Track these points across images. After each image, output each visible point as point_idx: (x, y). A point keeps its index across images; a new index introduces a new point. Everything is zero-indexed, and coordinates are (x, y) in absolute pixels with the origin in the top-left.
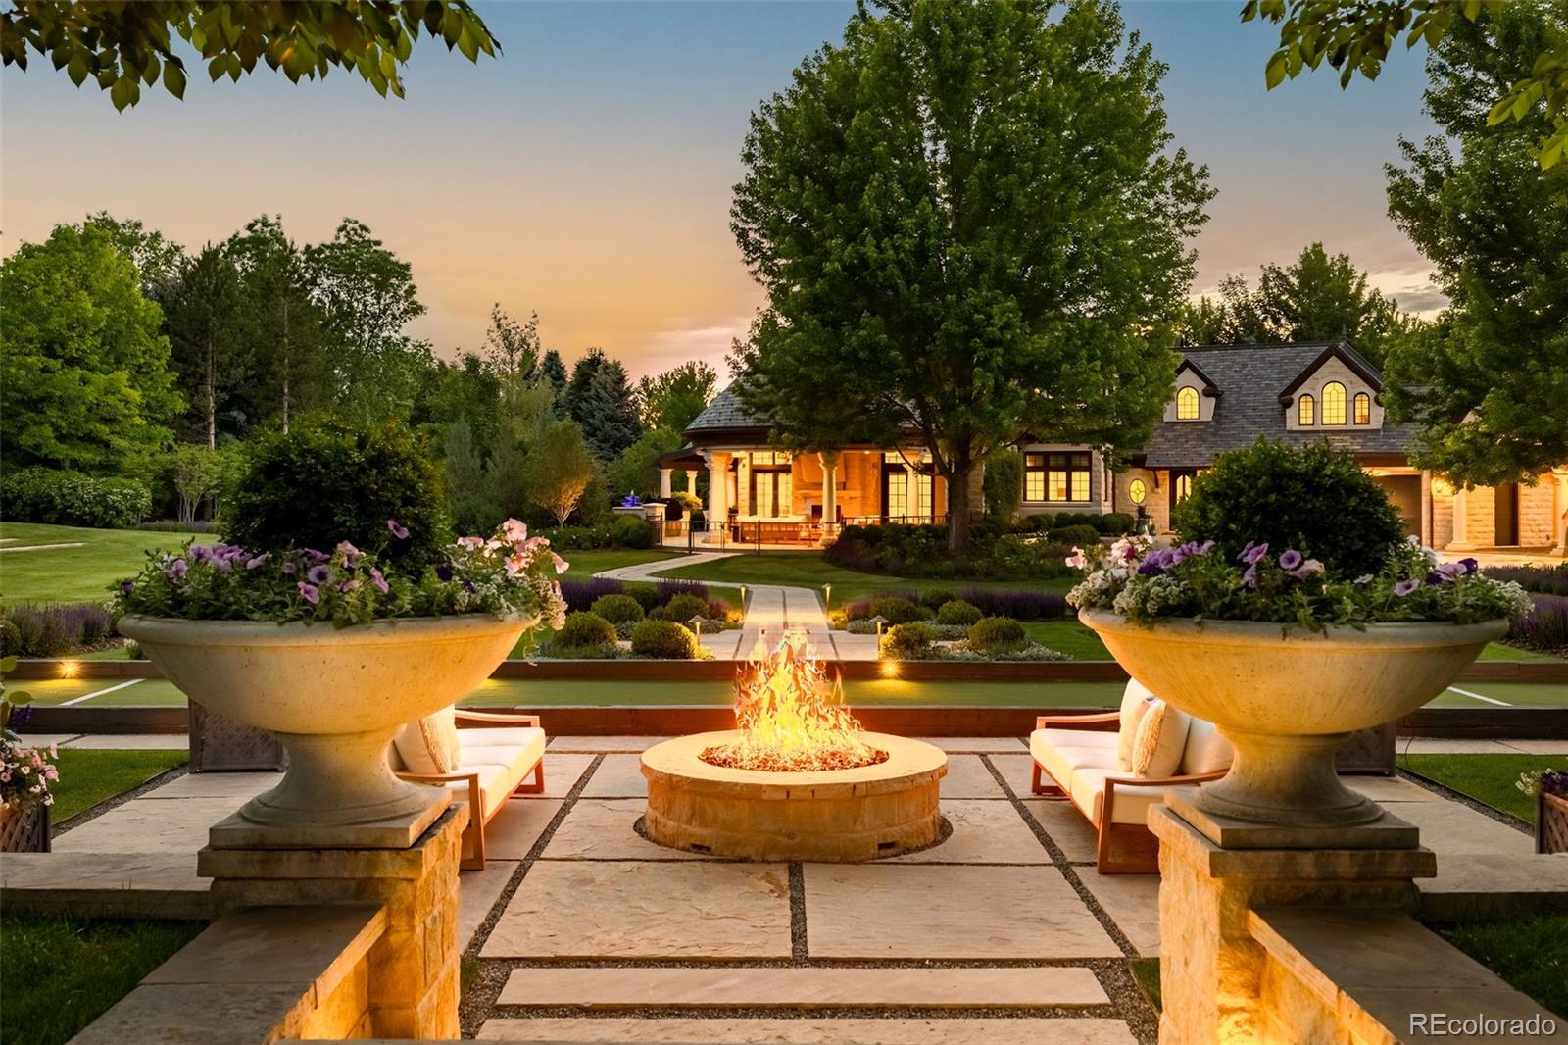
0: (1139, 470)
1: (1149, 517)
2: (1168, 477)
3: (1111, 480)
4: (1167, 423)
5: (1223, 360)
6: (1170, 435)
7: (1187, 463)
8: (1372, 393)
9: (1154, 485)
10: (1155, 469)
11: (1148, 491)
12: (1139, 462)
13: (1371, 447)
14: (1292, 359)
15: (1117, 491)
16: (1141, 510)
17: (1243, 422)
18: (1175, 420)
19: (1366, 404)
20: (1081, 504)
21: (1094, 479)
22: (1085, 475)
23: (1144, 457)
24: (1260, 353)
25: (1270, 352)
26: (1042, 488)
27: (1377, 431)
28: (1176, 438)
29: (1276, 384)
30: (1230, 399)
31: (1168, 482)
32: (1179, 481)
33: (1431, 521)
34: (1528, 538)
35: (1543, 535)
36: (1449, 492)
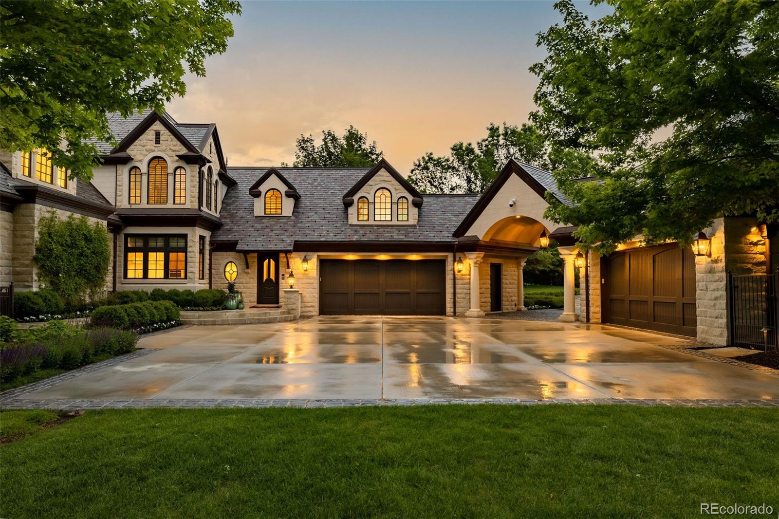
0: (233, 254)
1: (237, 292)
2: (256, 260)
3: (207, 261)
4: (257, 217)
5: (299, 176)
6: (258, 226)
7: (272, 247)
8: (410, 198)
9: (245, 266)
10: (246, 253)
11: (240, 271)
12: (230, 247)
13: (412, 237)
14: (349, 177)
15: (213, 271)
16: (231, 287)
17: (316, 218)
18: (263, 214)
19: (405, 206)
20: (177, 281)
21: (189, 260)
22: (182, 255)
23: (236, 243)
24: (326, 172)
25: (333, 172)
26: (141, 267)
27: (414, 226)
28: (263, 229)
29: (338, 192)
30: (305, 201)
31: (256, 264)
32: (266, 263)
33: (454, 293)
34: (507, 306)
35: (513, 303)
36: (467, 273)
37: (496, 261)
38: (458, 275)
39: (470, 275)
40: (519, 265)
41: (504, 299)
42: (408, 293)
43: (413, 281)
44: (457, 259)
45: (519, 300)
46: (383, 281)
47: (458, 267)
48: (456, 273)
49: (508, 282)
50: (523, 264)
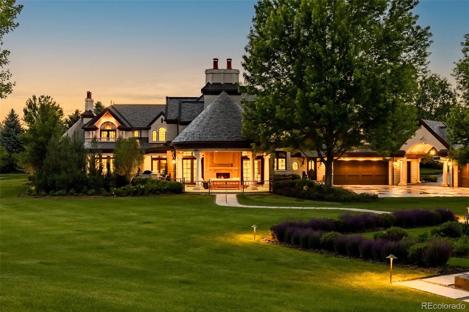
0: (296, 158)
2: (306, 161)
9: (302, 164)
11: (299, 166)
20: (282, 171)
21: (287, 162)
22: (284, 160)
31: (306, 163)
32: (310, 163)
33: (393, 176)
34: (413, 181)
35: (415, 179)
36: (399, 166)
37: (409, 160)
38: (395, 167)
39: (400, 167)
40: (418, 161)
41: (412, 177)
42: (372, 175)
43: (374, 170)
44: (395, 160)
45: (417, 178)
46: (361, 170)
47: (395, 164)
48: (394, 166)
49: (413, 169)
50: (420, 161)
